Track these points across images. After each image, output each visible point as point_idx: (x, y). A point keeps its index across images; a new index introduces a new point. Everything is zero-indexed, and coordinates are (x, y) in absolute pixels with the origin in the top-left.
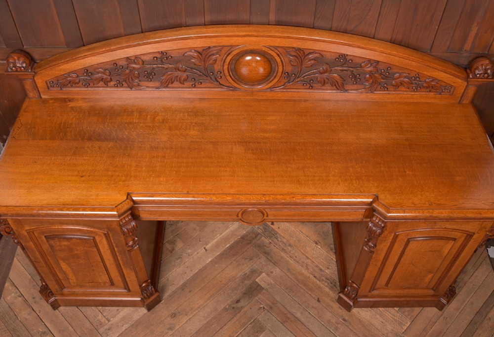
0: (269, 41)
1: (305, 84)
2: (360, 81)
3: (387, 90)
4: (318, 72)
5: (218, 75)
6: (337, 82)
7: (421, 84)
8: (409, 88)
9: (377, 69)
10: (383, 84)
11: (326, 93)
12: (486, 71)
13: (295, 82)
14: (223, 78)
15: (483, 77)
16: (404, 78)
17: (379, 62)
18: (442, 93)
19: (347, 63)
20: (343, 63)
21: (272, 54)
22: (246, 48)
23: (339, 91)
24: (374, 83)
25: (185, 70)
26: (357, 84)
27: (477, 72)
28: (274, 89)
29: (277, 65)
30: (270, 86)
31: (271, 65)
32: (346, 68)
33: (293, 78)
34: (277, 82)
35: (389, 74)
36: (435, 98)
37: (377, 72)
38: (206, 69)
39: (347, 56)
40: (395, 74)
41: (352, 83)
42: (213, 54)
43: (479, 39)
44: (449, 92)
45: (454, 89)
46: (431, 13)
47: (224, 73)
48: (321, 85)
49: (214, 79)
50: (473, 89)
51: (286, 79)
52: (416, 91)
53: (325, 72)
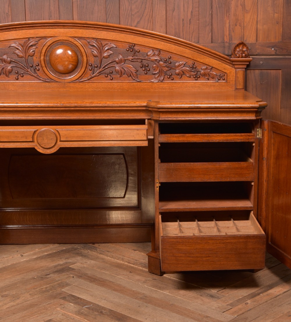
0: (74, 32)
1: (106, 75)
2: (149, 70)
3: (173, 80)
4: (115, 62)
5: (37, 67)
6: (131, 72)
7: (199, 73)
8: (190, 77)
9: (160, 58)
10: (168, 73)
11: (124, 84)
12: (244, 52)
13: (98, 73)
14: (40, 70)
15: (242, 57)
16: (184, 66)
17: (160, 50)
18: (219, 81)
19: (137, 53)
20: (133, 53)
21: (77, 45)
22: (56, 39)
23: (135, 81)
24: (161, 72)
25: (10, 62)
26: (148, 74)
27: (236, 52)
28: (82, 80)
29: (82, 56)
30: (78, 77)
31: (78, 57)
32: (136, 58)
33: (96, 69)
34: (84, 73)
35: (171, 63)
36: (214, 86)
37: (161, 60)
38: (27, 61)
39: (135, 46)
40: (176, 63)
41: (144, 74)
42: (32, 46)
43: (233, 31)
44: (224, 80)
45: (227, 76)
46: (190, 10)
47: (41, 64)
48: (119, 76)
49: (33, 71)
50: (241, 73)
51: (91, 70)
52: (197, 80)
53: (120, 61)
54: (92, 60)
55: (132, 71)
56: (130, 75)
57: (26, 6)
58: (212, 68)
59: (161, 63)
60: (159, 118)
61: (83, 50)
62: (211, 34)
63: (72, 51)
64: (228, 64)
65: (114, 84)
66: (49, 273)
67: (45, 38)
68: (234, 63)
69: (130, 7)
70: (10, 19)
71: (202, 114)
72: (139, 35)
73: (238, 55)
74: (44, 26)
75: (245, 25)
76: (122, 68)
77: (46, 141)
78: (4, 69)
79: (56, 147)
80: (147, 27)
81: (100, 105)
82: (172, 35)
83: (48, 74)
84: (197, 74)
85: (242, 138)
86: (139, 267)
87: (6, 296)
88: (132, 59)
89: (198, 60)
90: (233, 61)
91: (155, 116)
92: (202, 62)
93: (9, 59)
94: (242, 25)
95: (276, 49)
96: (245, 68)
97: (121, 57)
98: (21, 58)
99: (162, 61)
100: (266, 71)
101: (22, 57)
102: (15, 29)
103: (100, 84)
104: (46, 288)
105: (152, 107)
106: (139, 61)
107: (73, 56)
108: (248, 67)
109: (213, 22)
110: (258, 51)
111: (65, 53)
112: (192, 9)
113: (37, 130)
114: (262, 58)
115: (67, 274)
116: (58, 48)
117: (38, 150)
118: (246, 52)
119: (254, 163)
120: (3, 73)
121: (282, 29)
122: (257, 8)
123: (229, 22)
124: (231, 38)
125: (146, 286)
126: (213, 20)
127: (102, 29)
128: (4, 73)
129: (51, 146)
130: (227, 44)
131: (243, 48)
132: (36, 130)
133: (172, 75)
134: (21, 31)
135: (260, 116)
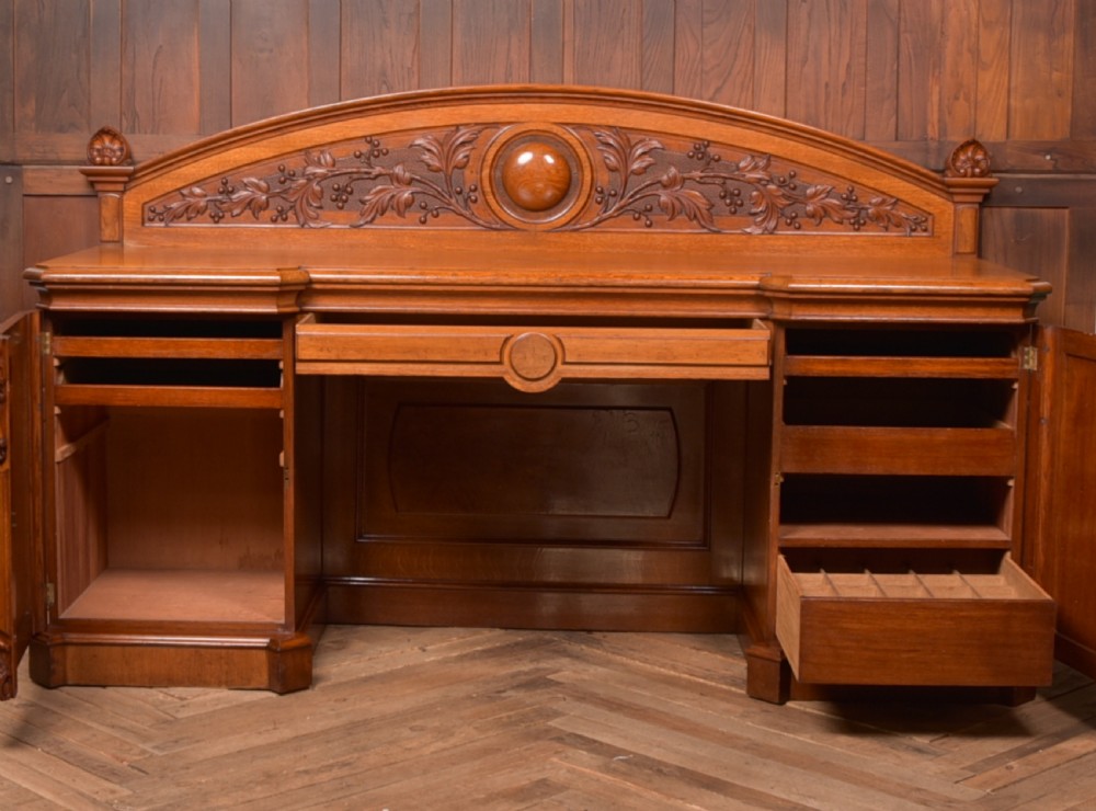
0: (564, 112)
1: (637, 215)
2: (742, 205)
3: (799, 228)
4: (659, 185)
5: (471, 194)
6: (698, 208)
7: (863, 213)
8: (841, 223)
9: (770, 176)
10: (788, 211)
11: (679, 236)
12: (976, 163)
13: (618, 210)
14: (479, 201)
15: (973, 175)
16: (827, 197)
17: (769, 157)
18: (913, 234)
19: (713, 164)
20: (703, 162)
21: (570, 141)
22: (523, 128)
23: (705, 231)
24: (771, 210)
25: (410, 182)
26: (738, 214)
27: (959, 164)
28: (578, 226)
29: (581, 168)
30: (569, 219)
31: (570, 171)
32: (712, 174)
33: (612, 200)
34: (583, 208)
35: (794, 188)
36: (901, 245)
37: (771, 181)
38: (448, 180)
39: (708, 146)
40: (807, 188)
41: (727, 213)
42: (463, 144)
43: (950, 113)
44: (925, 230)
45: (933, 221)
46: (845, 61)
47: (482, 188)
48: (668, 218)
49: (462, 204)
50: (967, 216)
51: (599, 203)
52: (858, 230)
53: (672, 183)
54: (604, 178)
55: (700, 205)
56: (695, 216)
57: (454, 52)
58: (895, 203)
59: (772, 187)
60: (790, 315)
61: (582, 155)
62: (894, 119)
63: (557, 156)
64: (938, 192)
65: (655, 236)
66: (502, 689)
67: (496, 125)
68: (952, 190)
69: (699, 54)
70: (415, 80)
71: (892, 308)
72: (721, 120)
73: (962, 171)
74: (495, 98)
75: (980, 98)
76: (677, 199)
77: (531, 362)
78: (395, 200)
79: (552, 376)
80: (739, 101)
81: (649, 282)
82: (799, 121)
83: (497, 212)
84: (858, 215)
85: (986, 368)
86: (720, 686)
87: (422, 729)
88: (701, 178)
89: (864, 181)
90: (950, 186)
91: (780, 312)
92: (872, 185)
93: (407, 175)
94: (972, 99)
95: (1056, 156)
96: (980, 204)
97: (673, 170)
98: (436, 171)
99: (773, 183)
100: (1030, 210)
101: (438, 170)
102: (426, 105)
103: (620, 236)
104: (509, 717)
105: (774, 288)
106: (718, 181)
107: (560, 168)
108: (987, 200)
109: (900, 90)
110: (1011, 162)
111: (538, 161)
112: (850, 59)
113: (512, 336)
114: (1020, 179)
115: (549, 693)
116: (525, 150)
117: (511, 383)
118: (983, 165)
119: (1016, 434)
120: (392, 208)
121: (1069, 111)
122: (1010, 58)
123: (940, 93)
124: (943, 131)
125: (750, 724)
126: (900, 85)
127: (631, 106)
128: (395, 206)
129: (541, 375)
130: (934, 145)
131: (974, 153)
132: (509, 335)
133: (796, 216)
134: (440, 109)
135: (1032, 316)
